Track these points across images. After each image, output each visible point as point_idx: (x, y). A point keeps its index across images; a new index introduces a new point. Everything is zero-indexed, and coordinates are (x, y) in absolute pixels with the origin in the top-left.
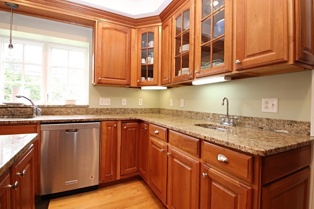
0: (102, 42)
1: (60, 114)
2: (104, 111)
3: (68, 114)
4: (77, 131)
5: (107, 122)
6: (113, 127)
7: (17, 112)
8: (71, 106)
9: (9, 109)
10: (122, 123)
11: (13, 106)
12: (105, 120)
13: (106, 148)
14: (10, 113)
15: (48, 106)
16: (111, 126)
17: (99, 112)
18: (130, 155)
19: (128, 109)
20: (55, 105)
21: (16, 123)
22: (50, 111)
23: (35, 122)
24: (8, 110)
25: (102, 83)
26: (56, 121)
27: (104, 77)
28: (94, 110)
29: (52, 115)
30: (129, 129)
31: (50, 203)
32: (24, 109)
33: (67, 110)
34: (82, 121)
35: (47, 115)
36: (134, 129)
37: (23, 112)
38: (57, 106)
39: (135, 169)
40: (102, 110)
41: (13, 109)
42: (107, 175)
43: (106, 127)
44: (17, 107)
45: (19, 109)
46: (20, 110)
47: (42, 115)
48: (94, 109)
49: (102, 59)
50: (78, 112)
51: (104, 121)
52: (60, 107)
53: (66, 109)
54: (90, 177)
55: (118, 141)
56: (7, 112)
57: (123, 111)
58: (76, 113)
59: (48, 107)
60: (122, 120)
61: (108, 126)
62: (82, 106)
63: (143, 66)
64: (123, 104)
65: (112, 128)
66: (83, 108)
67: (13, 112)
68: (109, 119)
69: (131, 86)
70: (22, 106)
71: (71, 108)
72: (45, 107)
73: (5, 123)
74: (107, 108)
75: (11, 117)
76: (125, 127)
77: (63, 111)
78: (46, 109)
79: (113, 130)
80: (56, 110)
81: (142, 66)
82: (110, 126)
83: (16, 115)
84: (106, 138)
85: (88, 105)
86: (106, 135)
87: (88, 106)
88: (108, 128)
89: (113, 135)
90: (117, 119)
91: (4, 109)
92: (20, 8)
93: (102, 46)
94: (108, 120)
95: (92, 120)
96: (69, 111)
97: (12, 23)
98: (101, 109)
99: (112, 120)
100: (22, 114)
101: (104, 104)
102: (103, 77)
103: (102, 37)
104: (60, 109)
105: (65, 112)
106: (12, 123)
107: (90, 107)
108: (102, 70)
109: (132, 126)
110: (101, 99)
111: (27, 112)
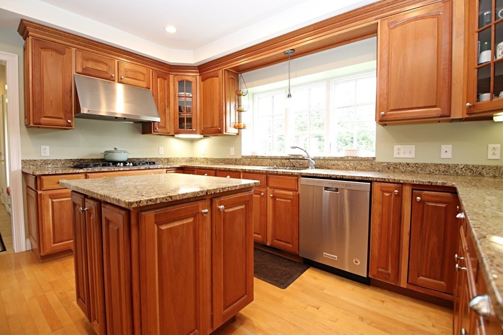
0: (389, 52)
1: (337, 169)
2: (401, 167)
3: (347, 169)
4: (337, 191)
5: (382, 183)
6: (393, 195)
7: (297, 164)
8: (349, 158)
9: (291, 160)
10: (413, 189)
12: (378, 180)
13: (381, 225)
14: (291, 165)
16: (391, 192)
17: (391, 168)
18: (430, 255)
19: (457, 166)
20: (332, 156)
21: (282, 173)
22: (326, 163)
23: (296, 174)
25: (388, 120)
26: (315, 175)
27: (391, 109)
28: (384, 165)
29: (329, 168)
30: (430, 204)
31: (308, 270)
32: (302, 160)
33: (345, 164)
34: (344, 178)
35: (323, 168)
36: (444, 205)
37: (301, 164)
38: (333, 157)
39: (441, 284)
40: (398, 166)
41: (294, 160)
42: (380, 270)
43: (381, 193)
44: (296, 158)
46: (299, 162)
47: (316, 168)
48: (384, 163)
49: (388, 79)
50: (359, 167)
51: (376, 181)
52: (336, 159)
53: (344, 162)
54: (354, 261)
55: (405, 221)
56: (289, 163)
57: (443, 169)
58: (357, 169)
59: (324, 159)
60: (413, 185)
61: (383, 191)
62: (364, 158)
63: (482, 68)
64: (443, 155)
65: (390, 196)
66: (367, 162)
67: (294, 163)
68: (385, 179)
69: (452, 117)
70: (301, 157)
71: (350, 160)
74: (408, 162)
75: (292, 168)
76: (419, 198)
77: (341, 165)
78: (322, 162)
79: (394, 198)
80: (333, 162)
81: (478, 68)
82: (387, 192)
84: (381, 209)
85: (374, 156)
86: (381, 206)
87: (374, 158)
88: (383, 194)
89: (394, 207)
90: (402, 182)
91: (288, 161)
92: (296, 52)
93: (389, 58)
94: (383, 181)
95: (357, 178)
96: (348, 165)
98: (396, 164)
99: (391, 181)
101: (402, 156)
102: (389, 110)
103: (389, 43)
104: (336, 162)
105: (343, 166)
107: (377, 160)
108: (388, 99)
109: (438, 199)
110: (396, 147)
111: (305, 164)
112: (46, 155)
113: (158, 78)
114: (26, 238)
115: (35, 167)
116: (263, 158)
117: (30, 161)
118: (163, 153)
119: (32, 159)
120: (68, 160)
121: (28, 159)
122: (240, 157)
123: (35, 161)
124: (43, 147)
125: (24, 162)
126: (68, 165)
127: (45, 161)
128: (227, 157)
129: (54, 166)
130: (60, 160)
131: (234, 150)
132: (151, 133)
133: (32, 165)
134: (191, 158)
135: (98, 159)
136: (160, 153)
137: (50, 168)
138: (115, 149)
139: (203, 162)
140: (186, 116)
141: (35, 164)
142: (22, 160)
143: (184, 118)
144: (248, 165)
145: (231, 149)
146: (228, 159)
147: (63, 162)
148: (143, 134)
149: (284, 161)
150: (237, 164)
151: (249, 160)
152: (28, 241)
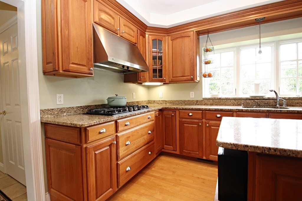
1: (301, 106)
7: (262, 103)
9: (256, 100)
11: (259, 98)
14: (257, 104)
15: (289, 98)
22: (291, 102)
24: (255, 102)
32: (267, 100)
37: (266, 103)
38: (298, 98)
41: (259, 100)
45: (263, 100)
46: (264, 102)
56: (254, 103)
67: (259, 103)
72: (286, 98)
73: (278, 111)
80: (296, 101)
83: (261, 105)
91: (252, 101)
97: (260, 33)
100: (266, 105)
106: (283, 112)
111: (270, 103)
112: (61, 103)
113: (141, 35)
114: (46, 193)
115: (53, 116)
116: (227, 99)
117: (48, 110)
118: (135, 98)
119: (49, 108)
120: (79, 107)
121: (46, 108)
122: (202, 99)
123: (53, 110)
124: (58, 95)
125: (43, 112)
126: (79, 112)
127: (61, 109)
128: (187, 99)
129: (68, 114)
130: (73, 108)
131: (194, 94)
132: (137, 81)
133: (51, 114)
134: (149, 100)
135: (100, 105)
136: (134, 98)
137: (65, 116)
138: (116, 95)
139: (161, 103)
140: (158, 68)
141: (53, 114)
142: (41, 110)
143: (157, 69)
144: (210, 105)
145: (191, 93)
146: (189, 101)
147: (75, 110)
148: (125, 82)
149: (249, 101)
150: (198, 105)
151: (212, 101)
152: (48, 195)
